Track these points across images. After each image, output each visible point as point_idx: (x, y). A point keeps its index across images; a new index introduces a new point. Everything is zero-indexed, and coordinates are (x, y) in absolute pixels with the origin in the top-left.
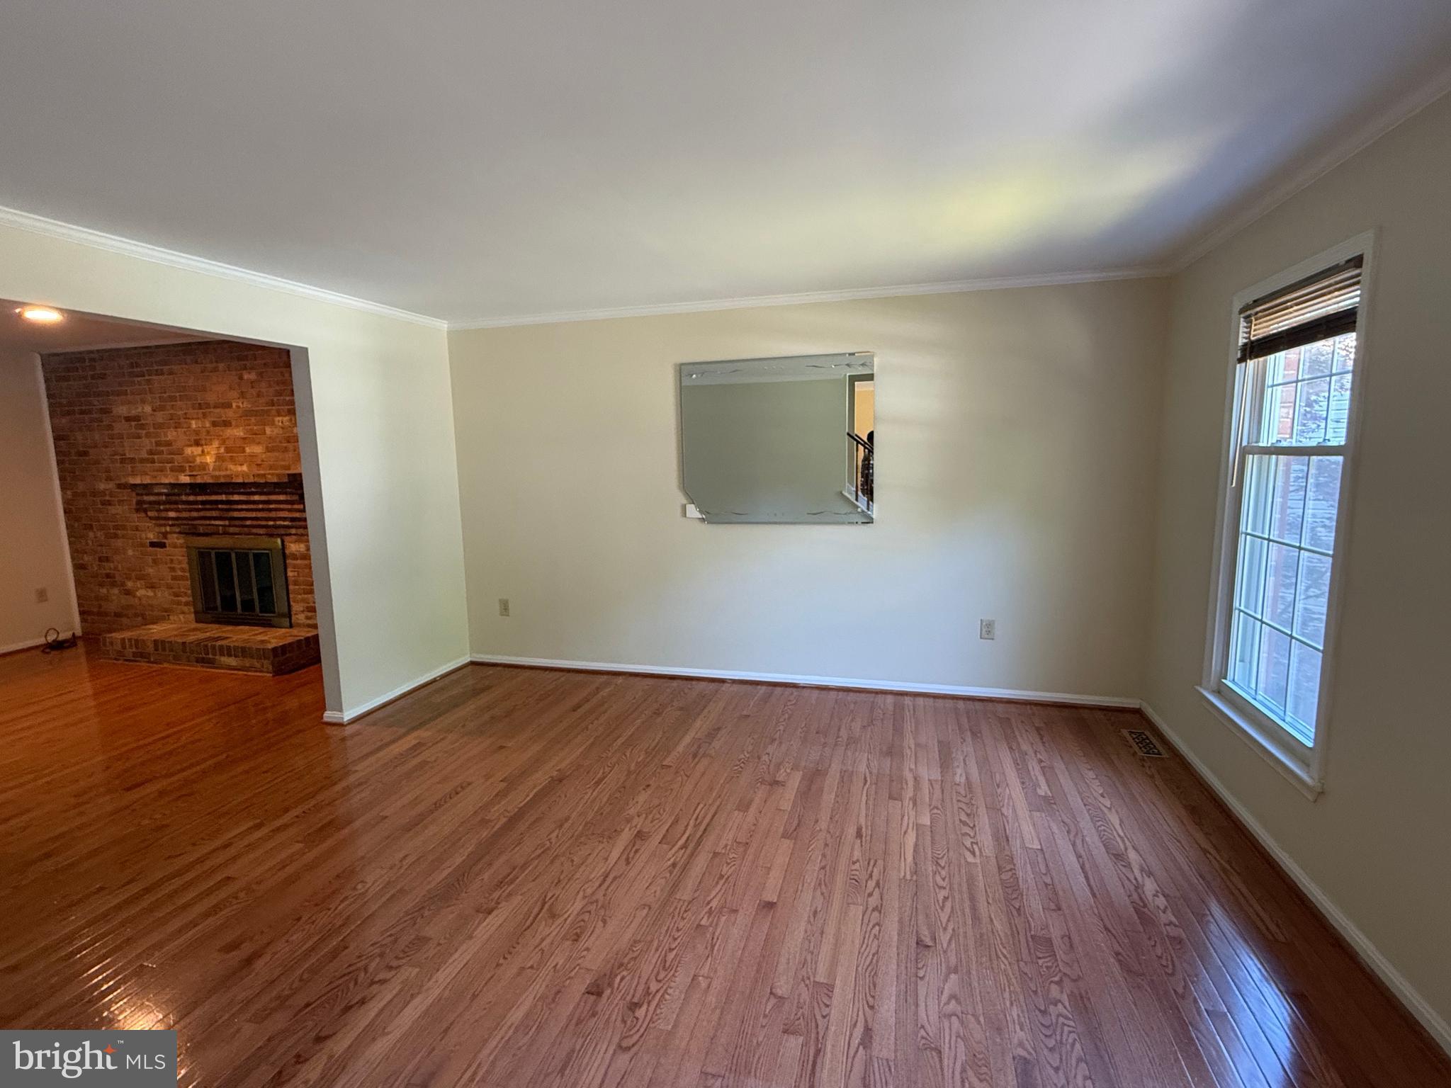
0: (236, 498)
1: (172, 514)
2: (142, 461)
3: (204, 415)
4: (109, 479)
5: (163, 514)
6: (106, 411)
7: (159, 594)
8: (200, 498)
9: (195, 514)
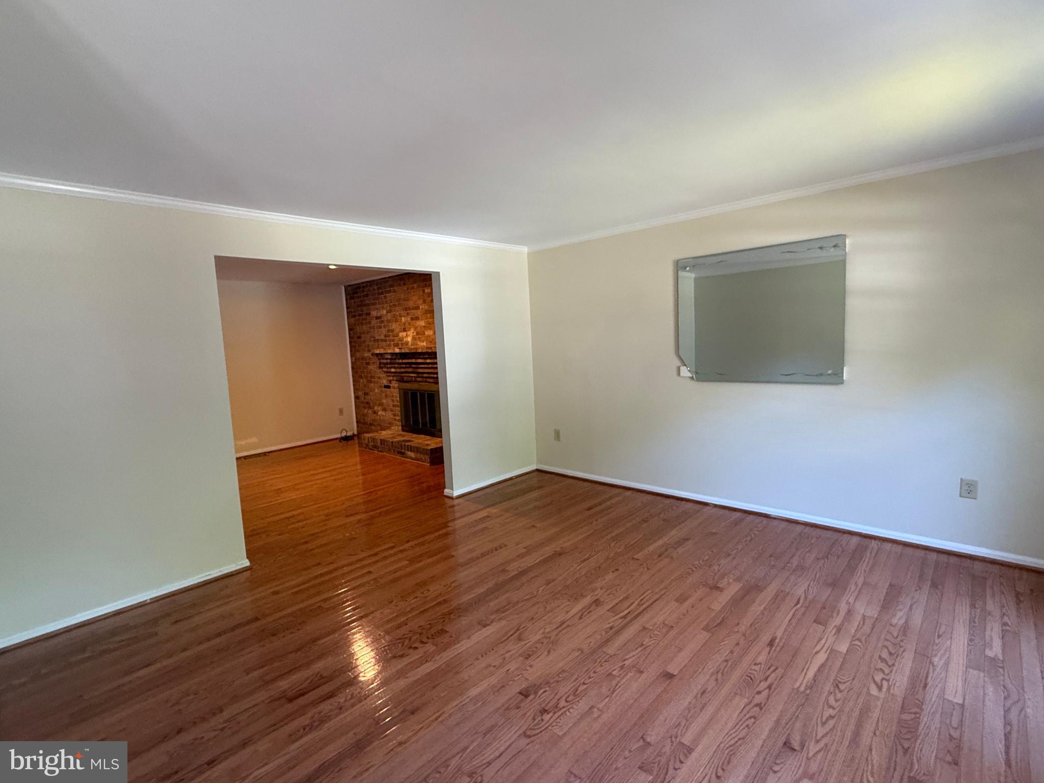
0: (420, 361)
1: (393, 370)
2: (382, 340)
3: (408, 314)
4: (369, 351)
5: (389, 370)
6: (369, 314)
7: (387, 415)
8: (404, 361)
9: (403, 370)
